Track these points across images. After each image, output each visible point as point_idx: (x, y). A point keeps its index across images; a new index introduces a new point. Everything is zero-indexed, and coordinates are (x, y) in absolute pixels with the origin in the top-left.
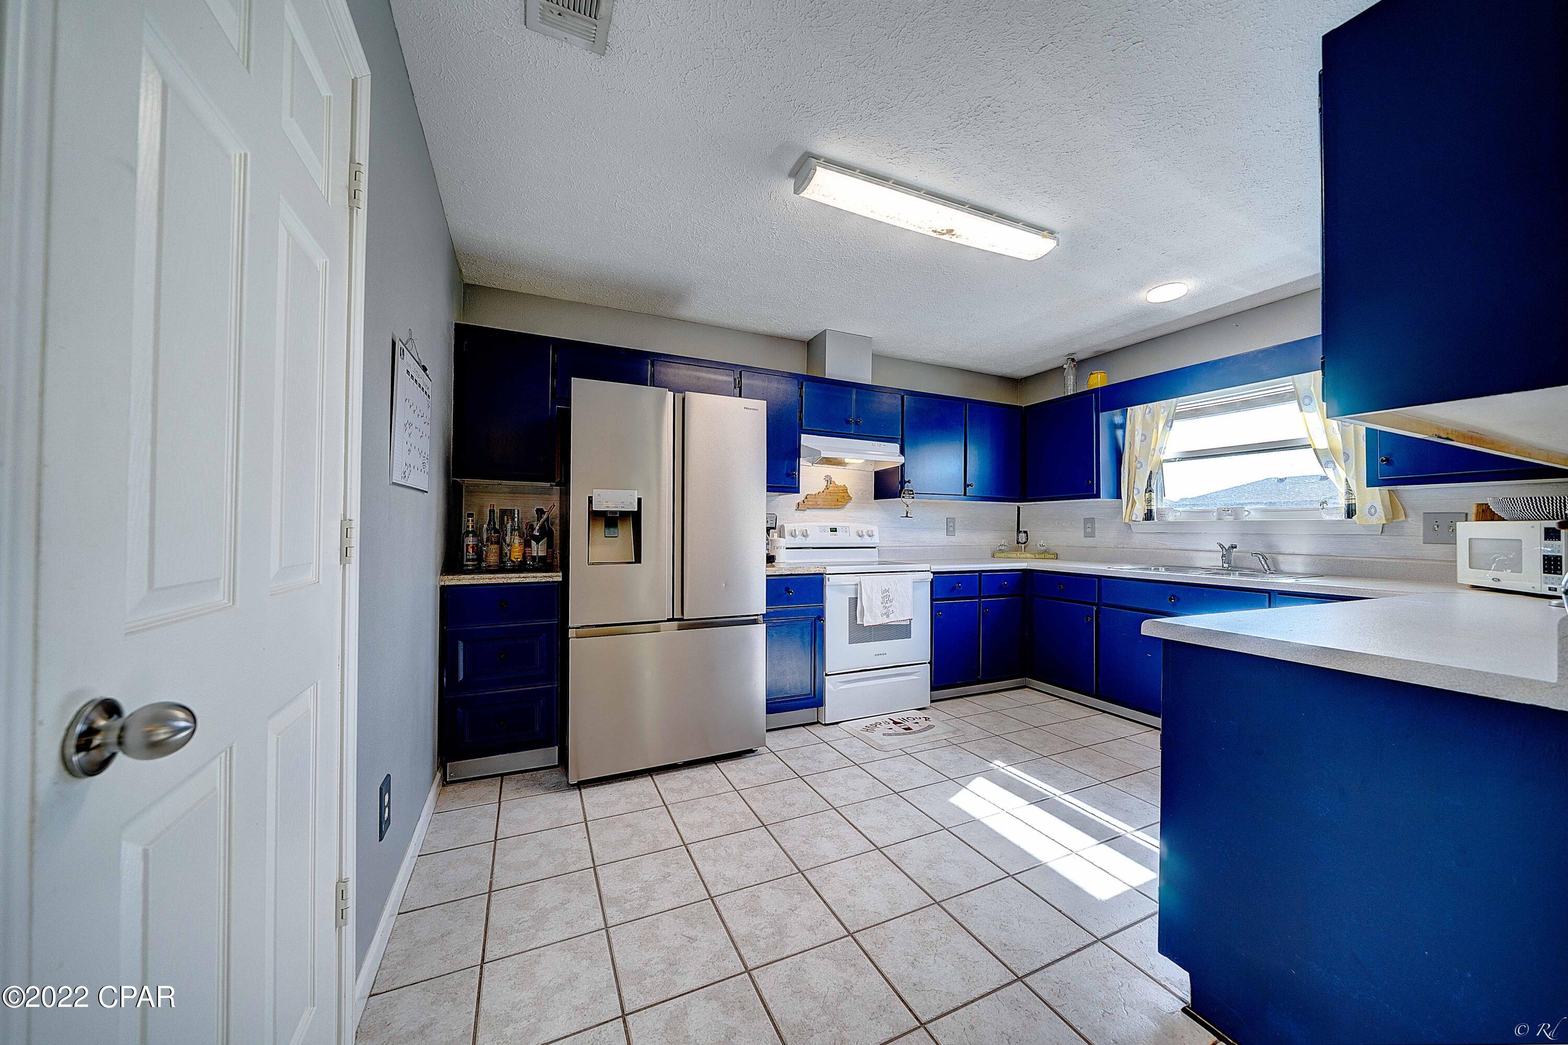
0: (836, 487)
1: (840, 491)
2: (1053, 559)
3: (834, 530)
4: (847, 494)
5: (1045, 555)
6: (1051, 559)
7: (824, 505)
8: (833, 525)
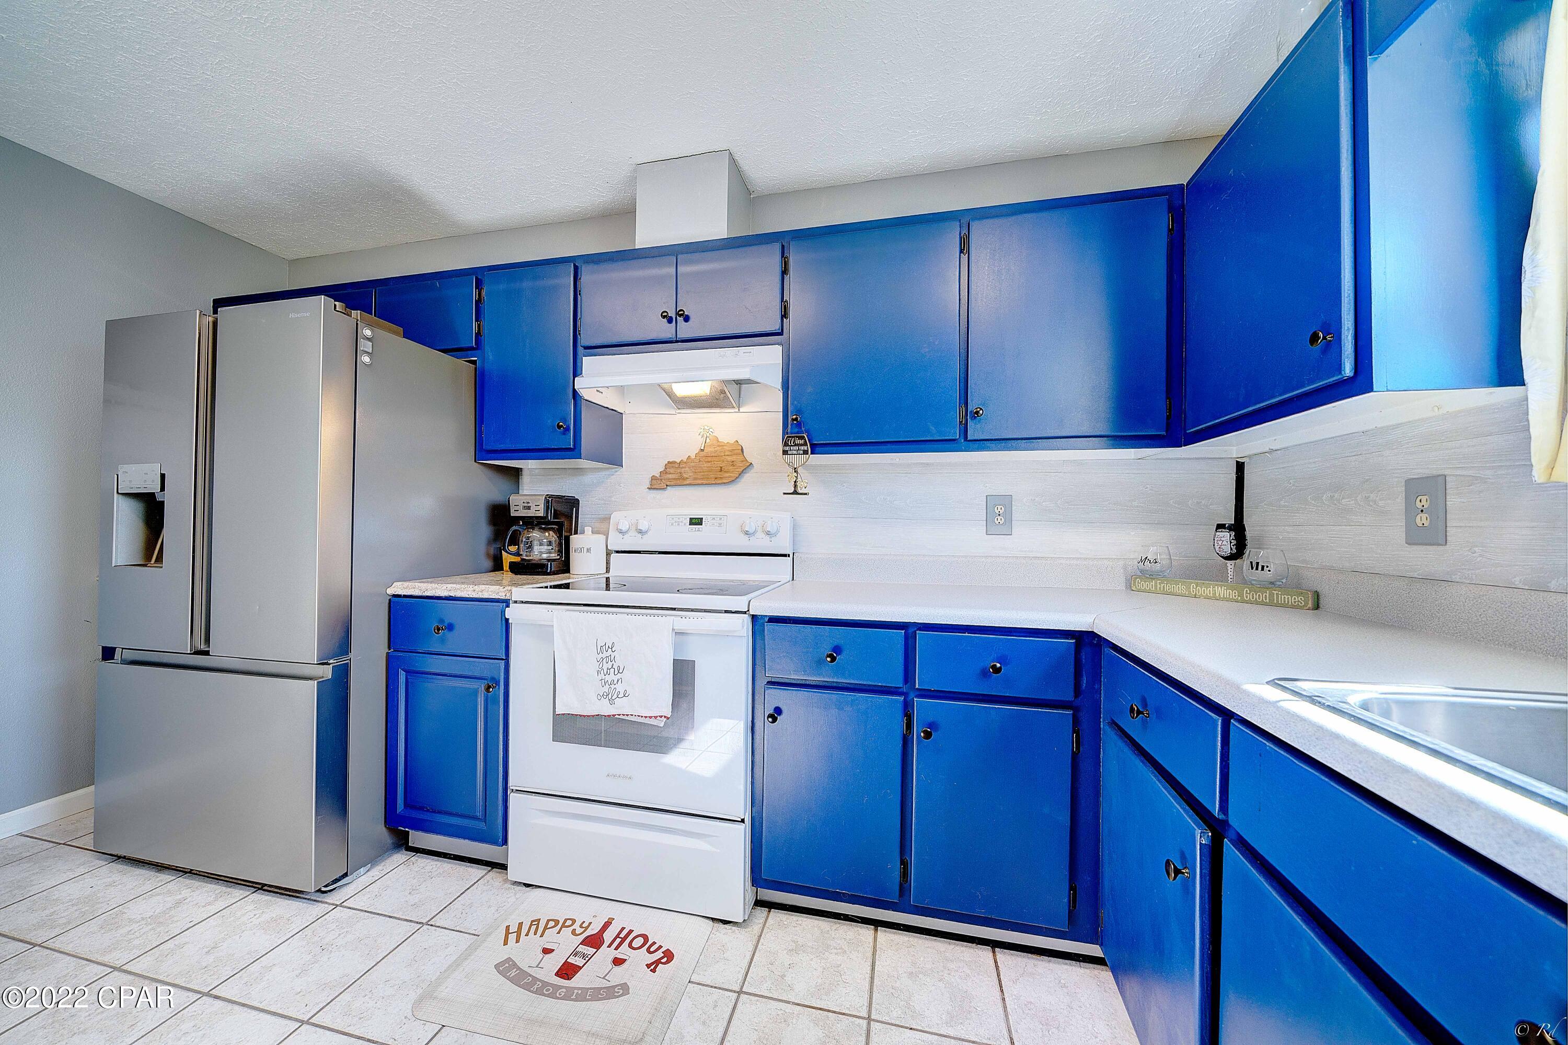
0: (719, 446)
1: (726, 454)
2: (1301, 608)
3: (696, 522)
4: (741, 458)
5: (1271, 595)
6: (1293, 607)
7: (695, 479)
8: (696, 514)
